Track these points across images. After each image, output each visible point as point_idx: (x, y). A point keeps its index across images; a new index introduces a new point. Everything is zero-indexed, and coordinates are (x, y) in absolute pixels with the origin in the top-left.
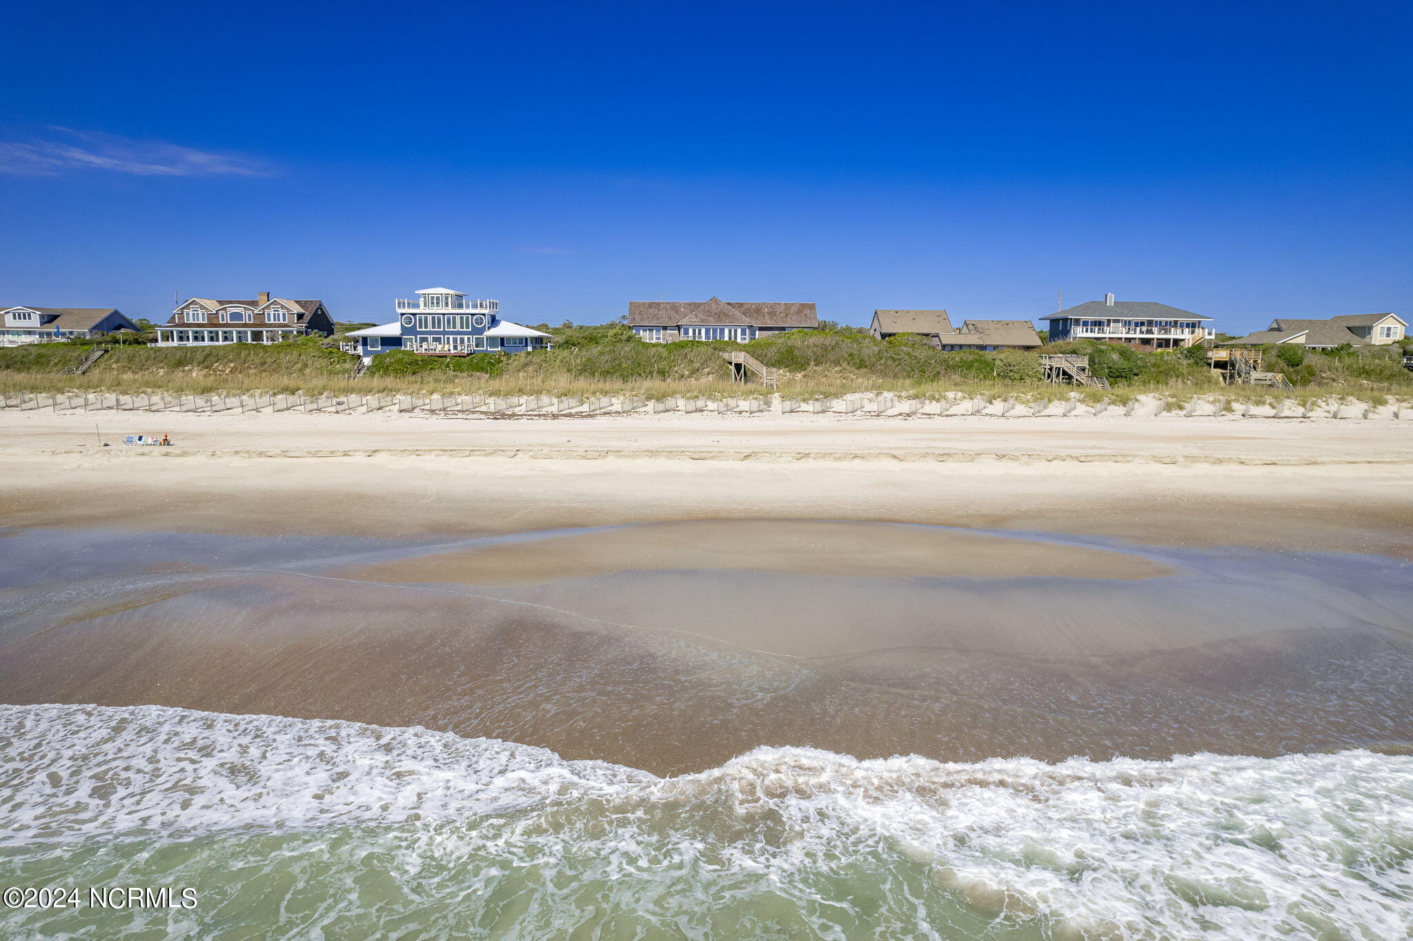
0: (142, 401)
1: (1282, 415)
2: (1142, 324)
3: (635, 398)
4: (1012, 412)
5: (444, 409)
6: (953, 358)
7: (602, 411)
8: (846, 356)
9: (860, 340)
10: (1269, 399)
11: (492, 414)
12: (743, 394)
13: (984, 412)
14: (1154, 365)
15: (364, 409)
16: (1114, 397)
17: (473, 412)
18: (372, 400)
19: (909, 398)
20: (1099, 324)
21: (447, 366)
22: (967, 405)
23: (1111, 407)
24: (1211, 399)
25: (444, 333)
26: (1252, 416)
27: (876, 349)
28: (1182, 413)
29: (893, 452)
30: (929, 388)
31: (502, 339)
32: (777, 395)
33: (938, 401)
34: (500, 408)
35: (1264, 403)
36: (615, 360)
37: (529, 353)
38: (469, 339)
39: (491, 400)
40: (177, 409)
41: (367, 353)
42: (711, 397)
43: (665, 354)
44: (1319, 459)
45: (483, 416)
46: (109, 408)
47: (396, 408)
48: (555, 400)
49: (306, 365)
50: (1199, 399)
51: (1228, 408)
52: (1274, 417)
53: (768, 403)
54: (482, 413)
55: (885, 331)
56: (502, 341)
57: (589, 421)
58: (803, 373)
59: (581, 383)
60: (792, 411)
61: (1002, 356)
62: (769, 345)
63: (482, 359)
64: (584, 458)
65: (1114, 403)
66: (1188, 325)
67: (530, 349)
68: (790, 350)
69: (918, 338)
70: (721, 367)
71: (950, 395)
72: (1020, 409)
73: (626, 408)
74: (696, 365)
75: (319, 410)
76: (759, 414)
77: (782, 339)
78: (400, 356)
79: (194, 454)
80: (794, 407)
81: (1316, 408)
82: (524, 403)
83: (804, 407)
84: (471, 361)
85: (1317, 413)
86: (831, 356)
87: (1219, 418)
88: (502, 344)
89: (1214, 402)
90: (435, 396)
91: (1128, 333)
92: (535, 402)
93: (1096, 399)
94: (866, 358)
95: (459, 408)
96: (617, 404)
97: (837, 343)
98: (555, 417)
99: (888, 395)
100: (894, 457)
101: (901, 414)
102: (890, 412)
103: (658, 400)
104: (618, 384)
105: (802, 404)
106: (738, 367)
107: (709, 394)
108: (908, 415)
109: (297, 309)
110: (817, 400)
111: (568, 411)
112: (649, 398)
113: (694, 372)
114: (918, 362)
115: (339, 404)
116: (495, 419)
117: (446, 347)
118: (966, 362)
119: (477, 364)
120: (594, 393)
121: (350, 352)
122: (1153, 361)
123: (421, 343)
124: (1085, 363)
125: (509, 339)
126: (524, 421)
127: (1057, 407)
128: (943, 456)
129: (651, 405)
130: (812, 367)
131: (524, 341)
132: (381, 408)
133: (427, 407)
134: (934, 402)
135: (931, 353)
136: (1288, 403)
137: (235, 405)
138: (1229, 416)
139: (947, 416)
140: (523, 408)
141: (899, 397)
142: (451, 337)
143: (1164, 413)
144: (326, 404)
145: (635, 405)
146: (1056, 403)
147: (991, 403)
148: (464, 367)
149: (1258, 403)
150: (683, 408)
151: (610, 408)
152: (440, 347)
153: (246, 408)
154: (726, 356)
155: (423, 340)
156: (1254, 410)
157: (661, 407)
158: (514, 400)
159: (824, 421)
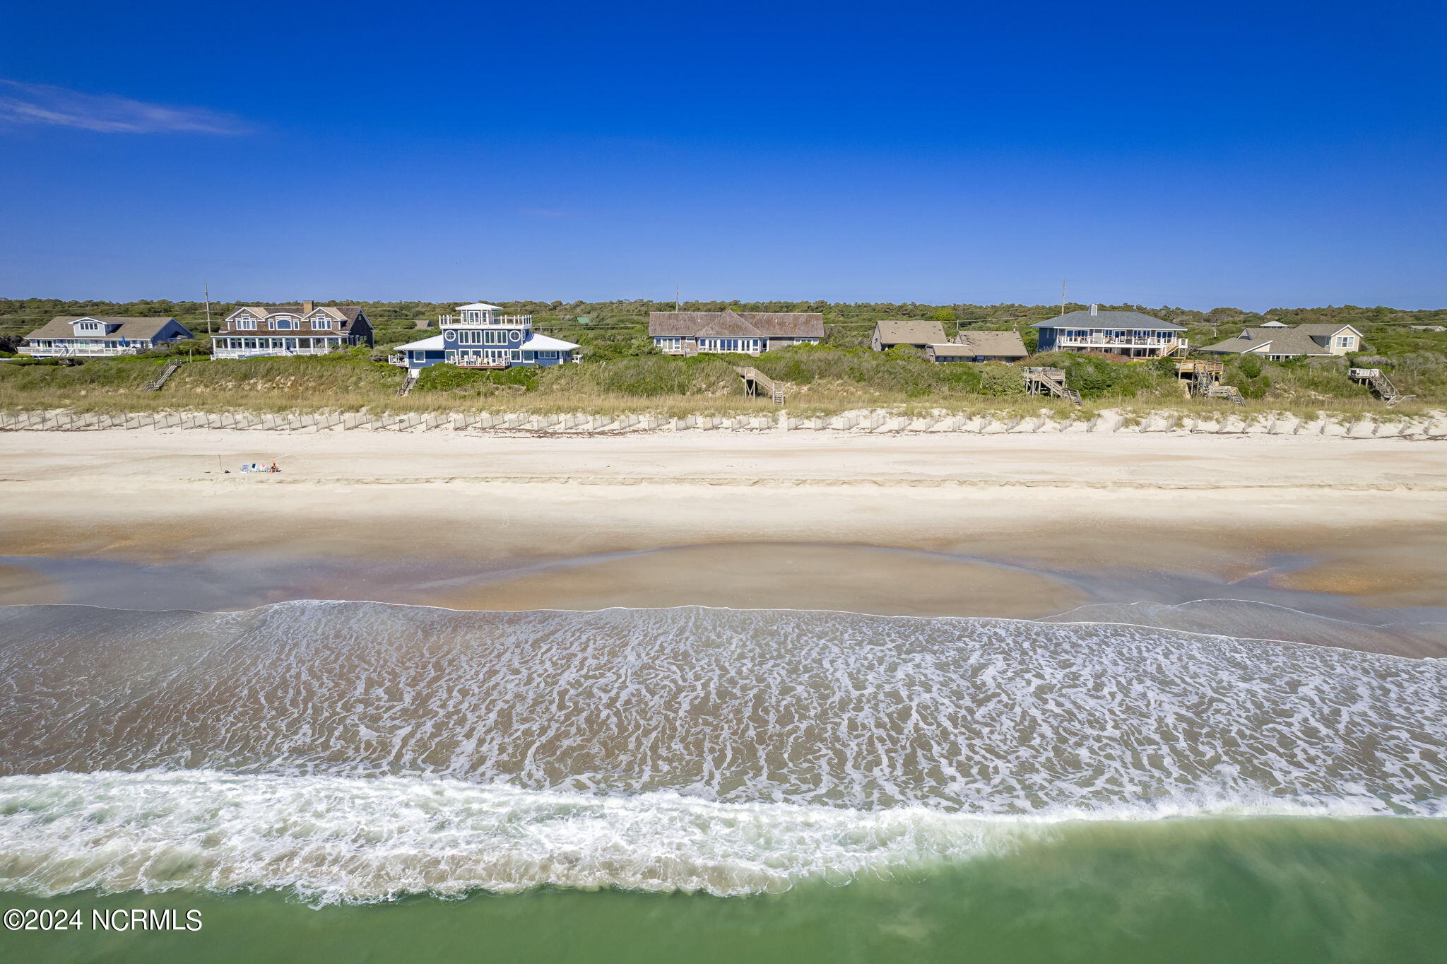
0: (227, 419)
1: (1225, 430)
2: (1123, 333)
3: (660, 416)
4: (989, 429)
5: (493, 427)
6: (944, 371)
7: (632, 428)
8: (847, 369)
9: (861, 354)
10: (1216, 415)
11: (537, 431)
12: (754, 411)
13: (964, 428)
14: (1126, 377)
15: (423, 427)
16: (1080, 414)
17: (520, 430)
18: (428, 417)
19: (899, 415)
20: (1082, 334)
21: (488, 378)
22: (949, 422)
23: (1077, 424)
24: (1166, 414)
25: (483, 347)
26: (1200, 432)
27: (874, 363)
28: (1137, 429)
29: (875, 479)
30: (917, 404)
31: (536, 353)
32: (783, 412)
33: (924, 418)
34: (542, 425)
35: (1210, 419)
36: (639, 374)
37: (561, 367)
38: (506, 352)
39: (534, 418)
40: (260, 426)
41: (414, 366)
42: (726, 415)
43: (684, 368)
44: (1222, 484)
45: (528, 435)
46: (201, 426)
47: (451, 426)
48: (590, 418)
49: (360, 379)
50: (1156, 414)
51: (1180, 425)
52: (1217, 433)
53: (776, 421)
54: (527, 431)
55: (884, 342)
56: (536, 354)
57: (619, 439)
58: (809, 386)
59: (612, 400)
60: (796, 428)
61: (988, 369)
62: (778, 358)
63: (519, 372)
64: (623, 484)
65: (1079, 419)
66: (1164, 335)
67: (561, 361)
68: (798, 364)
69: (914, 350)
70: (735, 380)
71: (936, 412)
72: (996, 426)
73: (653, 426)
74: (713, 379)
75: (383, 427)
76: (767, 431)
77: (790, 354)
78: (445, 369)
79: (304, 481)
80: (798, 423)
81: (1256, 423)
82: (563, 421)
83: (807, 424)
84: (509, 373)
85: (1256, 428)
86: (834, 370)
87: (1170, 434)
88: (536, 357)
89: (1167, 418)
90: (485, 415)
91: (1108, 342)
92: (572, 420)
93: (1063, 415)
94: (865, 371)
95: (506, 425)
96: (644, 421)
97: (839, 358)
98: (591, 434)
99: (881, 412)
100: (875, 483)
101: (891, 431)
102: (880, 430)
103: (680, 418)
104: (643, 401)
105: (806, 421)
106: (750, 383)
107: (724, 412)
108: (898, 432)
109: (340, 317)
110: (818, 417)
111: (601, 429)
112: (672, 416)
113: (710, 386)
114: (912, 376)
115: (401, 421)
116: (539, 437)
117: (486, 360)
118: (955, 375)
119: (515, 377)
120: (623, 411)
121: (398, 365)
122: (1126, 372)
123: (463, 357)
124: (1061, 376)
125: (542, 353)
126: (564, 439)
127: (1028, 424)
128: (915, 483)
129: (674, 421)
130: (817, 380)
131: (556, 354)
132: (437, 426)
133: (479, 425)
134: (921, 419)
135: (924, 366)
136: (1232, 418)
137: (309, 423)
138: (1179, 432)
139: (931, 432)
140: (562, 425)
141: (891, 414)
142: (490, 351)
143: (1123, 429)
144: (389, 422)
145: (660, 422)
146: (1028, 419)
147: (971, 419)
148: (503, 380)
149: (1207, 419)
150: (701, 425)
151: (638, 426)
152: (479, 360)
153: (320, 426)
154: (739, 370)
155: (464, 353)
156: (1202, 425)
157: (682, 424)
158: (554, 418)
159: (825, 438)
